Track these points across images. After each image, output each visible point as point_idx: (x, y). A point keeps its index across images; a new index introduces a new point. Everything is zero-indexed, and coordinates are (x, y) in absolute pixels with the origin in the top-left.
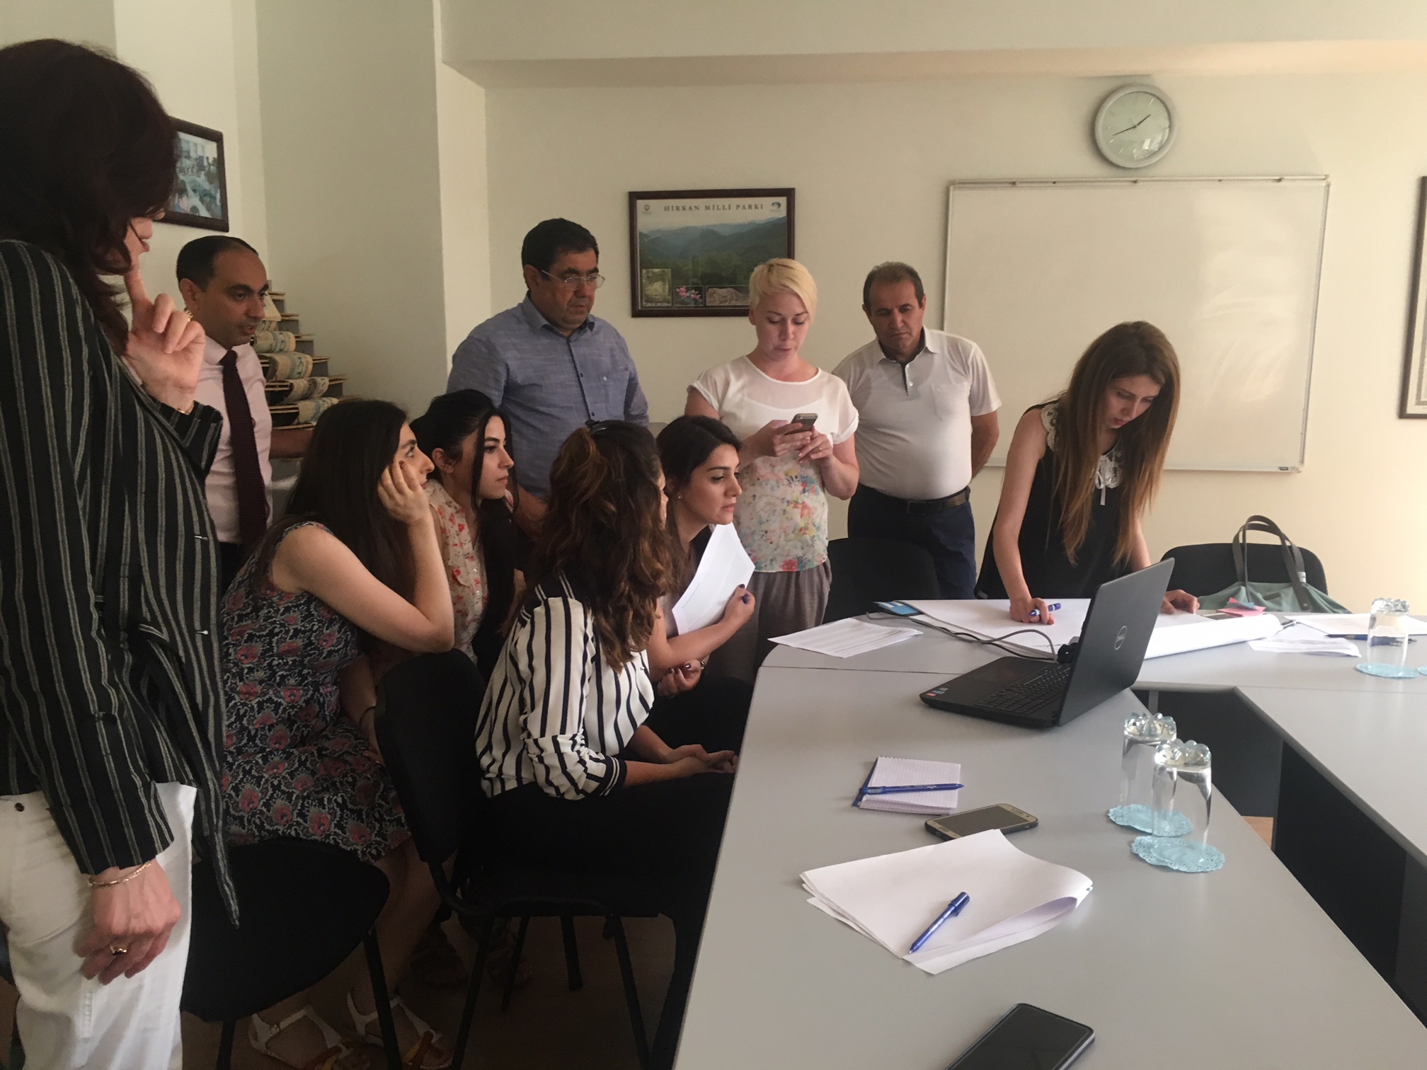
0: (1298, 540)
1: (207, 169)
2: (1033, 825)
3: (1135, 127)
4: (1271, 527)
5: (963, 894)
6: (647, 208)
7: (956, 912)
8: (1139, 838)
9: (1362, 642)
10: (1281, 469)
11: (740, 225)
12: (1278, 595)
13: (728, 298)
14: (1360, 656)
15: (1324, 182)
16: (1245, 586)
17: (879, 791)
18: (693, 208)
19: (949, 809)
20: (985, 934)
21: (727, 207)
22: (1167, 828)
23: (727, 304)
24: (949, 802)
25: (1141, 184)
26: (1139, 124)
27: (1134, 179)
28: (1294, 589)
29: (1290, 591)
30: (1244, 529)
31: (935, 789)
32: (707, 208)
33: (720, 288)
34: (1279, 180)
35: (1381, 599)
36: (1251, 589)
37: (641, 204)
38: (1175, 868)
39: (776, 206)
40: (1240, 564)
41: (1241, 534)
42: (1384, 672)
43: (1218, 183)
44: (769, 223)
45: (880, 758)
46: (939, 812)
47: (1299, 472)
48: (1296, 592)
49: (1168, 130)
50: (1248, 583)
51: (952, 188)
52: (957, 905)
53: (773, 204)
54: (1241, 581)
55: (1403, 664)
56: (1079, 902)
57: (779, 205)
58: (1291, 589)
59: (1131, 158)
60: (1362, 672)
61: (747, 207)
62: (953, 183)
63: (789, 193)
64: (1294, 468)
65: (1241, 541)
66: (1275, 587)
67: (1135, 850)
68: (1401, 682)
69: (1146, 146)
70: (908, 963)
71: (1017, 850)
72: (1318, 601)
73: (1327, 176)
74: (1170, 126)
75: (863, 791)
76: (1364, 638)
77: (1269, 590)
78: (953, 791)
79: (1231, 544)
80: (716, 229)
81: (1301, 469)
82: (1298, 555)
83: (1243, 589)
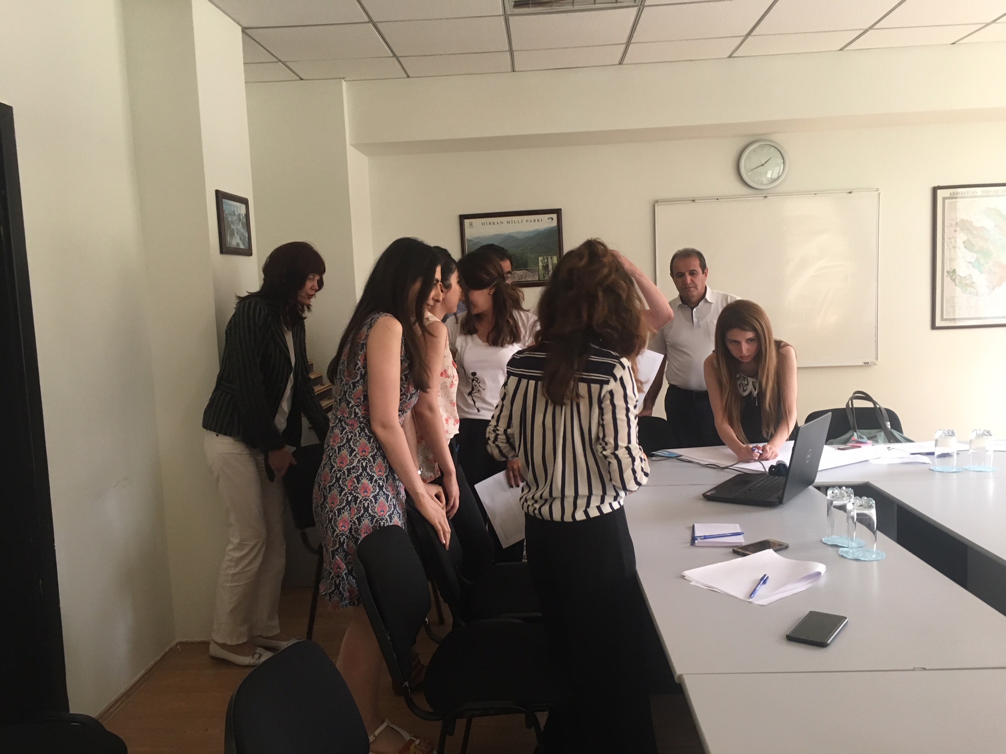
0: (883, 404)
1: (242, 221)
2: (787, 547)
3: (763, 165)
4: (867, 398)
5: (765, 575)
6: (471, 224)
7: (764, 582)
8: (841, 549)
9: (932, 456)
10: (865, 363)
11: (529, 232)
12: (875, 436)
13: (524, 276)
14: (931, 463)
15: (877, 192)
16: (856, 432)
17: (703, 538)
18: (499, 223)
19: (742, 543)
20: (781, 590)
21: (520, 221)
22: (854, 544)
23: (523, 280)
24: (740, 540)
25: (769, 198)
26: (765, 163)
27: (765, 195)
28: (884, 432)
29: (882, 434)
30: (852, 399)
31: (730, 536)
32: (508, 222)
33: (518, 270)
34: (850, 193)
35: (940, 430)
36: (859, 434)
37: (467, 222)
38: (863, 559)
39: (550, 220)
40: (851, 418)
41: (850, 402)
42: (945, 470)
43: (814, 195)
44: (545, 230)
45: (695, 525)
46: (737, 545)
47: (876, 365)
48: (886, 434)
49: (782, 165)
50: (857, 430)
51: (656, 205)
52: (764, 580)
53: (548, 219)
54: (853, 429)
55: (955, 465)
56: (822, 574)
57: (552, 219)
58: (883, 432)
59: (762, 184)
60: (933, 470)
61: (533, 221)
62: (657, 202)
63: (558, 212)
64: (872, 362)
65: (851, 406)
66: (873, 432)
67: (841, 554)
68: (955, 474)
69: (769, 175)
70: (750, 602)
71: (784, 558)
72: (899, 438)
73: (878, 190)
74: (784, 163)
75: (694, 539)
76: (933, 454)
77: (870, 434)
78: (740, 536)
79: (845, 408)
80: (514, 235)
81: (877, 363)
82: (884, 412)
83: (855, 434)
